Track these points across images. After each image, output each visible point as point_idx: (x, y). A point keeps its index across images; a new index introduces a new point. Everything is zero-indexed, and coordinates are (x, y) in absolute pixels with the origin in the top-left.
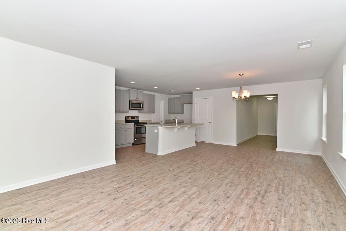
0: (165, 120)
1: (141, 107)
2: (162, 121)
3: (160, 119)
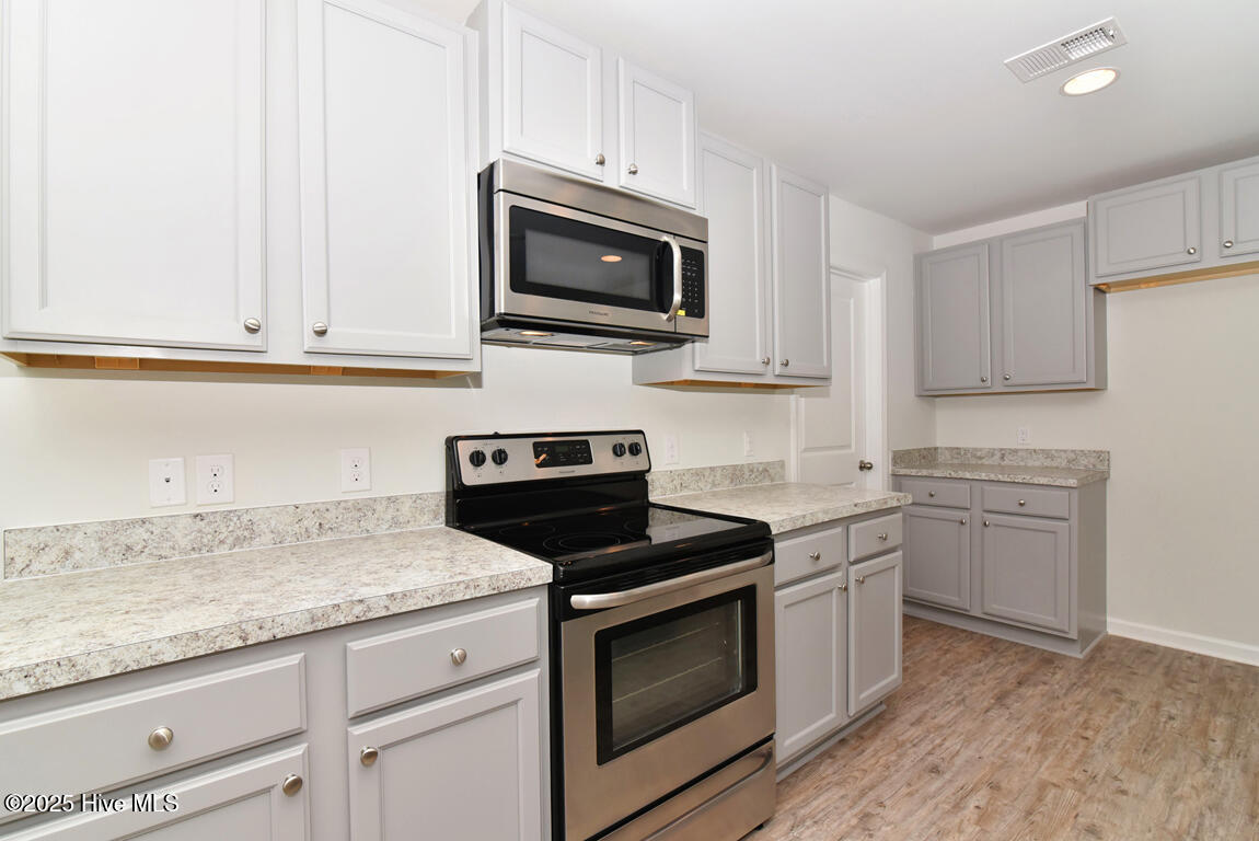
0: (899, 458)
1: (677, 297)
2: (870, 468)
3: (849, 446)
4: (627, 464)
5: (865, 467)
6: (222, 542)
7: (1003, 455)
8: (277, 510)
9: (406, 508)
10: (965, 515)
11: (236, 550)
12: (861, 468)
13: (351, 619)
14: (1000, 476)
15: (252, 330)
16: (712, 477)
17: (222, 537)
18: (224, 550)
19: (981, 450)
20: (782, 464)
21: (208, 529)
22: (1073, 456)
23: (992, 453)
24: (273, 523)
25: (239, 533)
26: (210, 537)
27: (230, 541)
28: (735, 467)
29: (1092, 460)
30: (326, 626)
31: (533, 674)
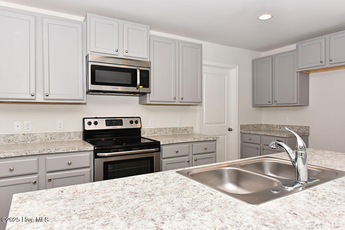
0: (242, 127)
1: (138, 82)
2: (232, 130)
3: (224, 123)
4: (134, 126)
5: (230, 130)
6: (29, 140)
7: (280, 127)
8: (41, 134)
9: (72, 135)
10: (259, 146)
11: (32, 142)
12: (229, 130)
13: (47, 153)
14: (267, 134)
15: (32, 95)
16: (165, 131)
17: (29, 139)
18: (29, 142)
19: (274, 125)
20: (192, 128)
21: (26, 137)
22: (299, 128)
23: (277, 126)
24: (40, 137)
25: (33, 138)
26: (26, 139)
27: (31, 140)
28: (174, 128)
29: (304, 129)
30: (42, 153)
31: (88, 170)
